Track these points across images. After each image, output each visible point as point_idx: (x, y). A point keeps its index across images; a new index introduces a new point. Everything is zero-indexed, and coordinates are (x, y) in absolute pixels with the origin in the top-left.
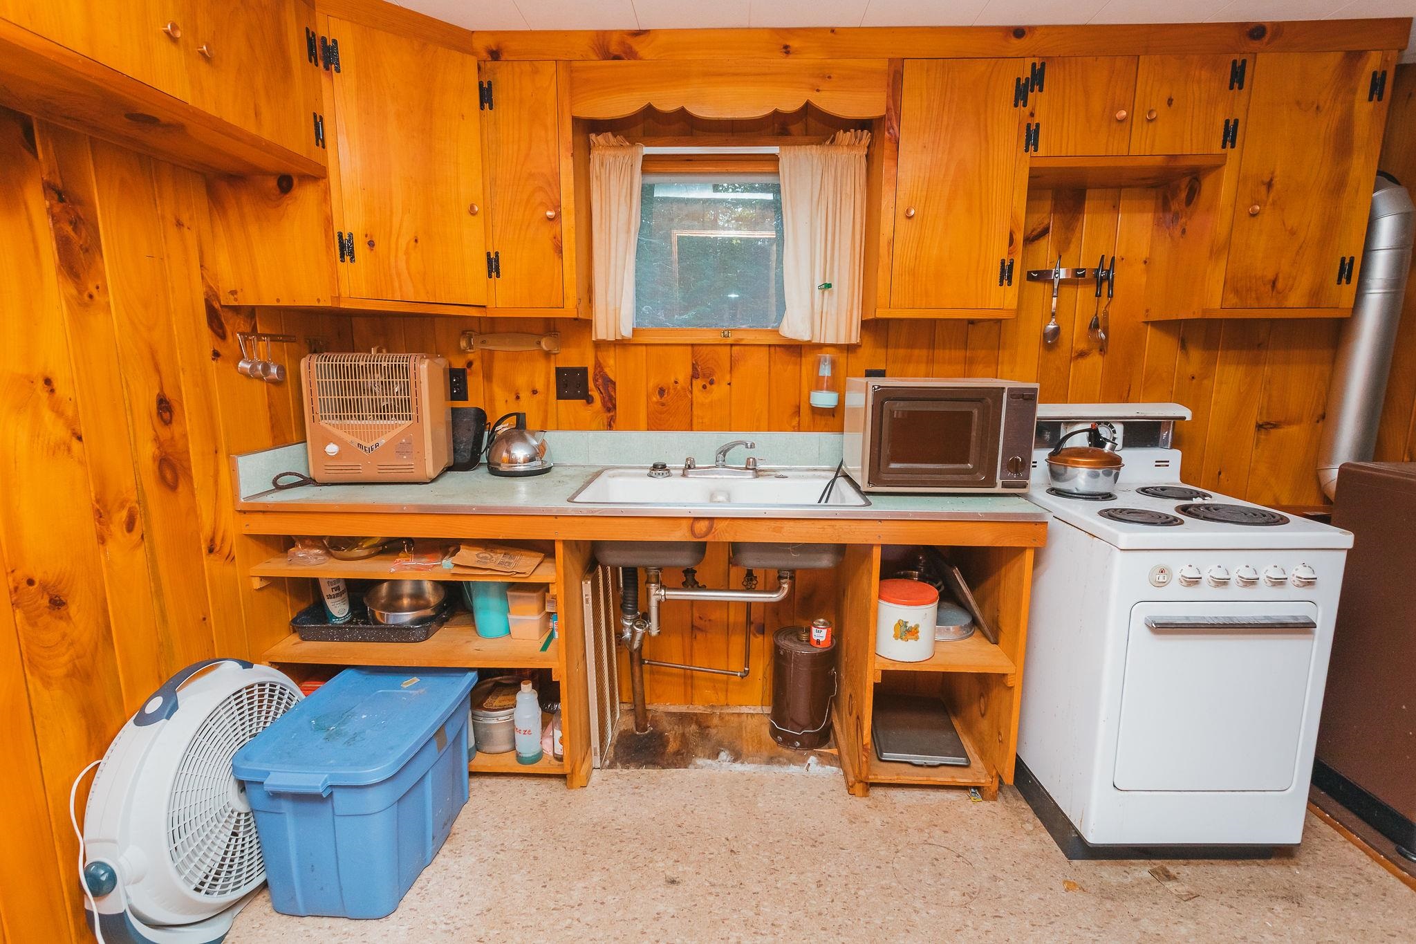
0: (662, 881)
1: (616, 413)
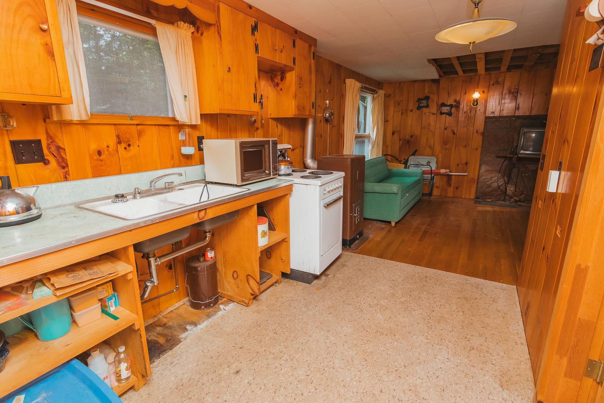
0: (234, 376)
1: (68, 168)
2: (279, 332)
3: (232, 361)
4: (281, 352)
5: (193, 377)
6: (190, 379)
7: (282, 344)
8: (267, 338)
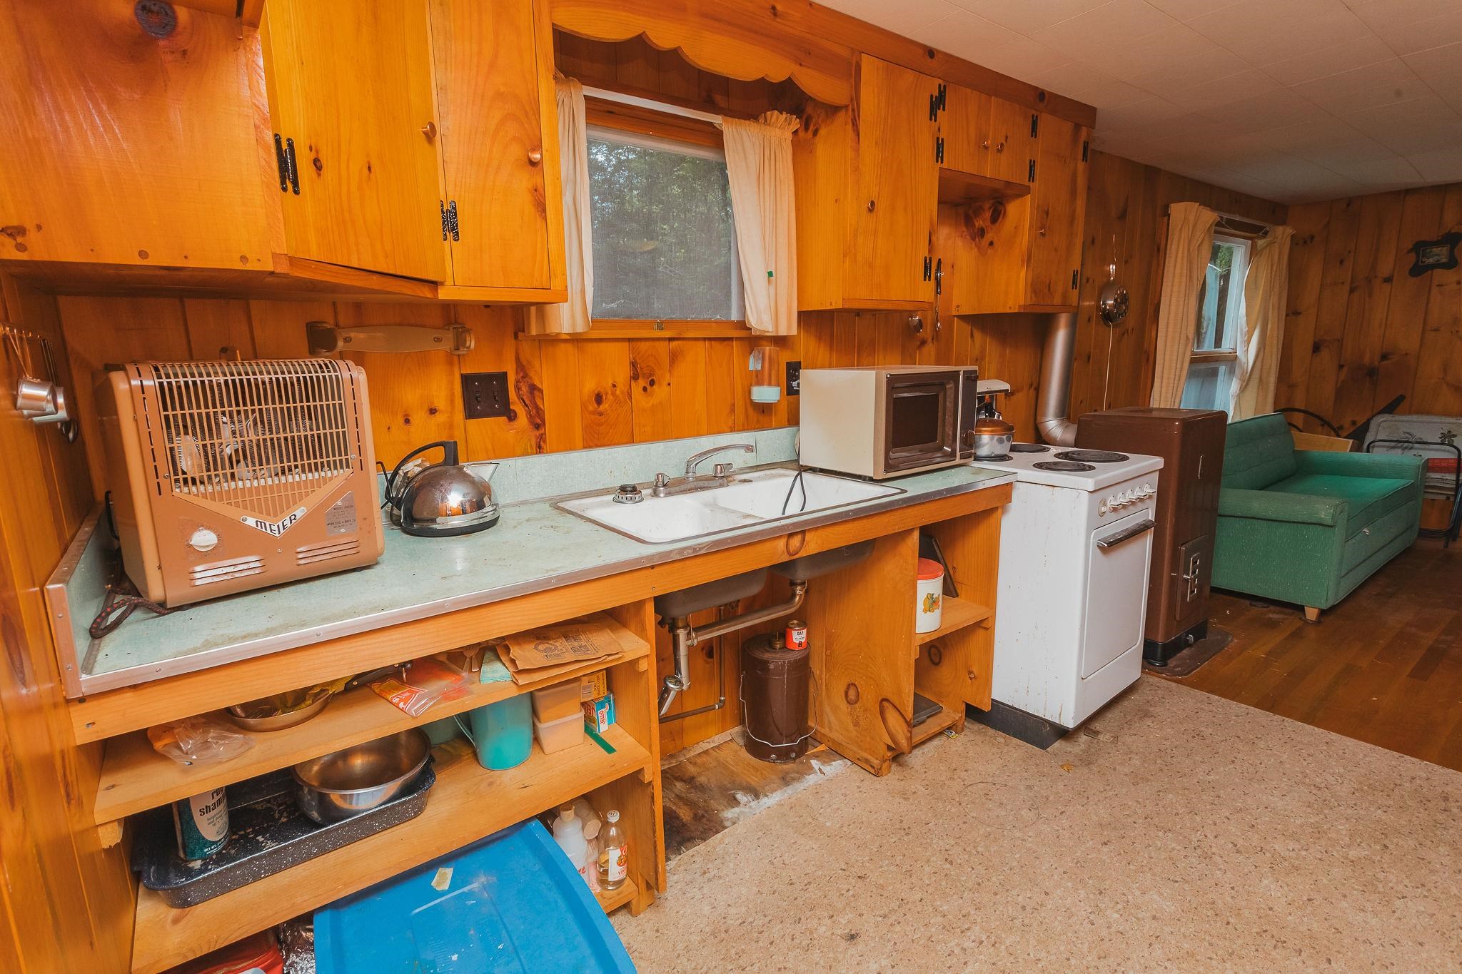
0: (844, 944)
1: (545, 429)
2: (959, 861)
3: (840, 905)
4: (964, 916)
5: (750, 919)
6: (744, 922)
7: (966, 894)
8: (927, 869)
